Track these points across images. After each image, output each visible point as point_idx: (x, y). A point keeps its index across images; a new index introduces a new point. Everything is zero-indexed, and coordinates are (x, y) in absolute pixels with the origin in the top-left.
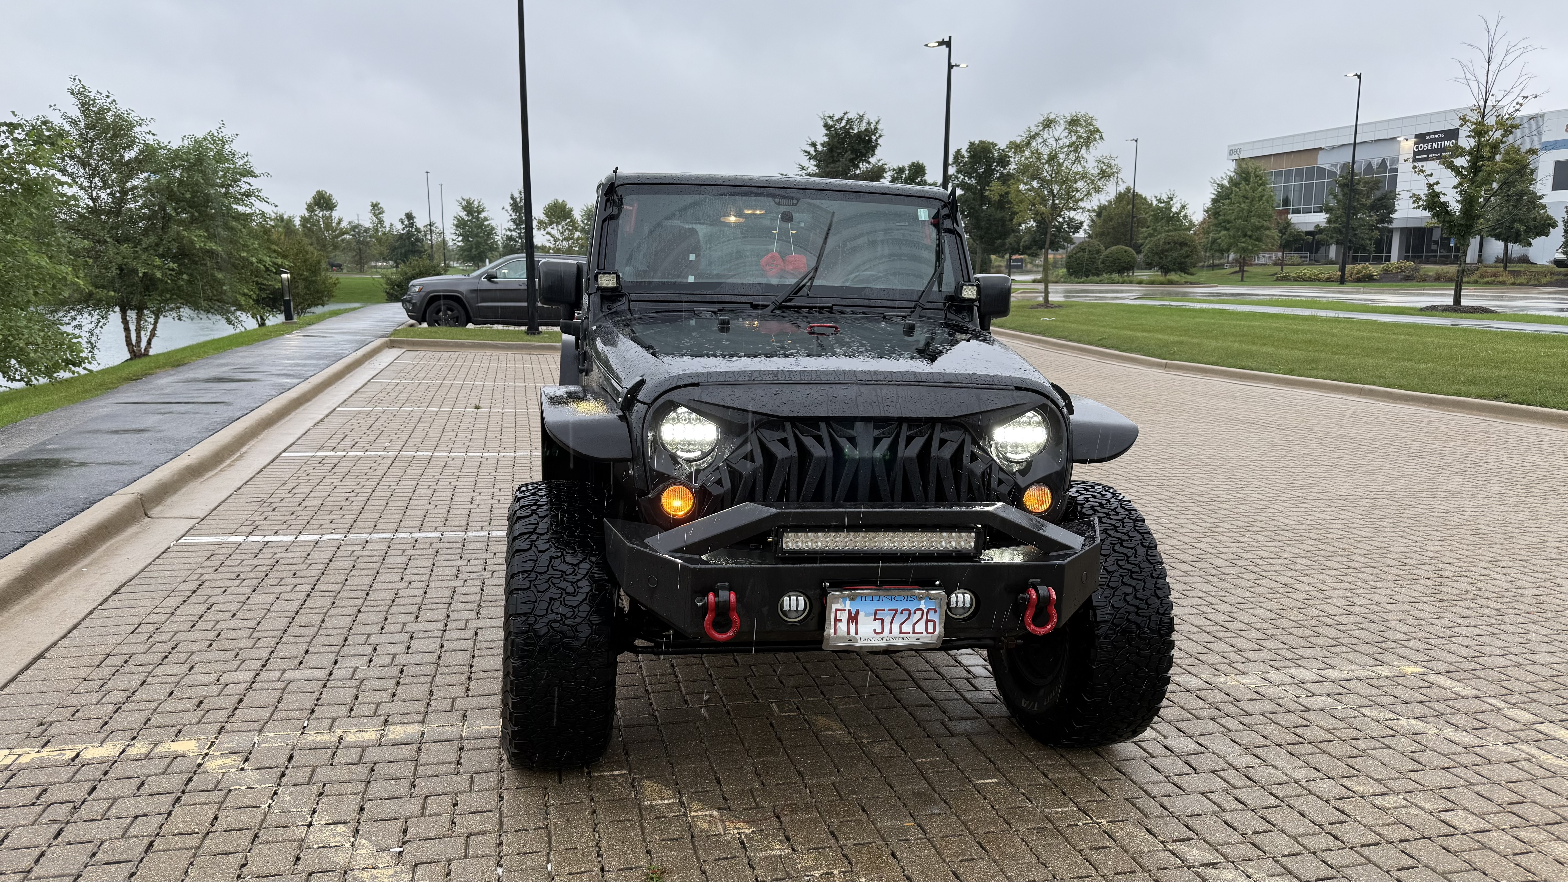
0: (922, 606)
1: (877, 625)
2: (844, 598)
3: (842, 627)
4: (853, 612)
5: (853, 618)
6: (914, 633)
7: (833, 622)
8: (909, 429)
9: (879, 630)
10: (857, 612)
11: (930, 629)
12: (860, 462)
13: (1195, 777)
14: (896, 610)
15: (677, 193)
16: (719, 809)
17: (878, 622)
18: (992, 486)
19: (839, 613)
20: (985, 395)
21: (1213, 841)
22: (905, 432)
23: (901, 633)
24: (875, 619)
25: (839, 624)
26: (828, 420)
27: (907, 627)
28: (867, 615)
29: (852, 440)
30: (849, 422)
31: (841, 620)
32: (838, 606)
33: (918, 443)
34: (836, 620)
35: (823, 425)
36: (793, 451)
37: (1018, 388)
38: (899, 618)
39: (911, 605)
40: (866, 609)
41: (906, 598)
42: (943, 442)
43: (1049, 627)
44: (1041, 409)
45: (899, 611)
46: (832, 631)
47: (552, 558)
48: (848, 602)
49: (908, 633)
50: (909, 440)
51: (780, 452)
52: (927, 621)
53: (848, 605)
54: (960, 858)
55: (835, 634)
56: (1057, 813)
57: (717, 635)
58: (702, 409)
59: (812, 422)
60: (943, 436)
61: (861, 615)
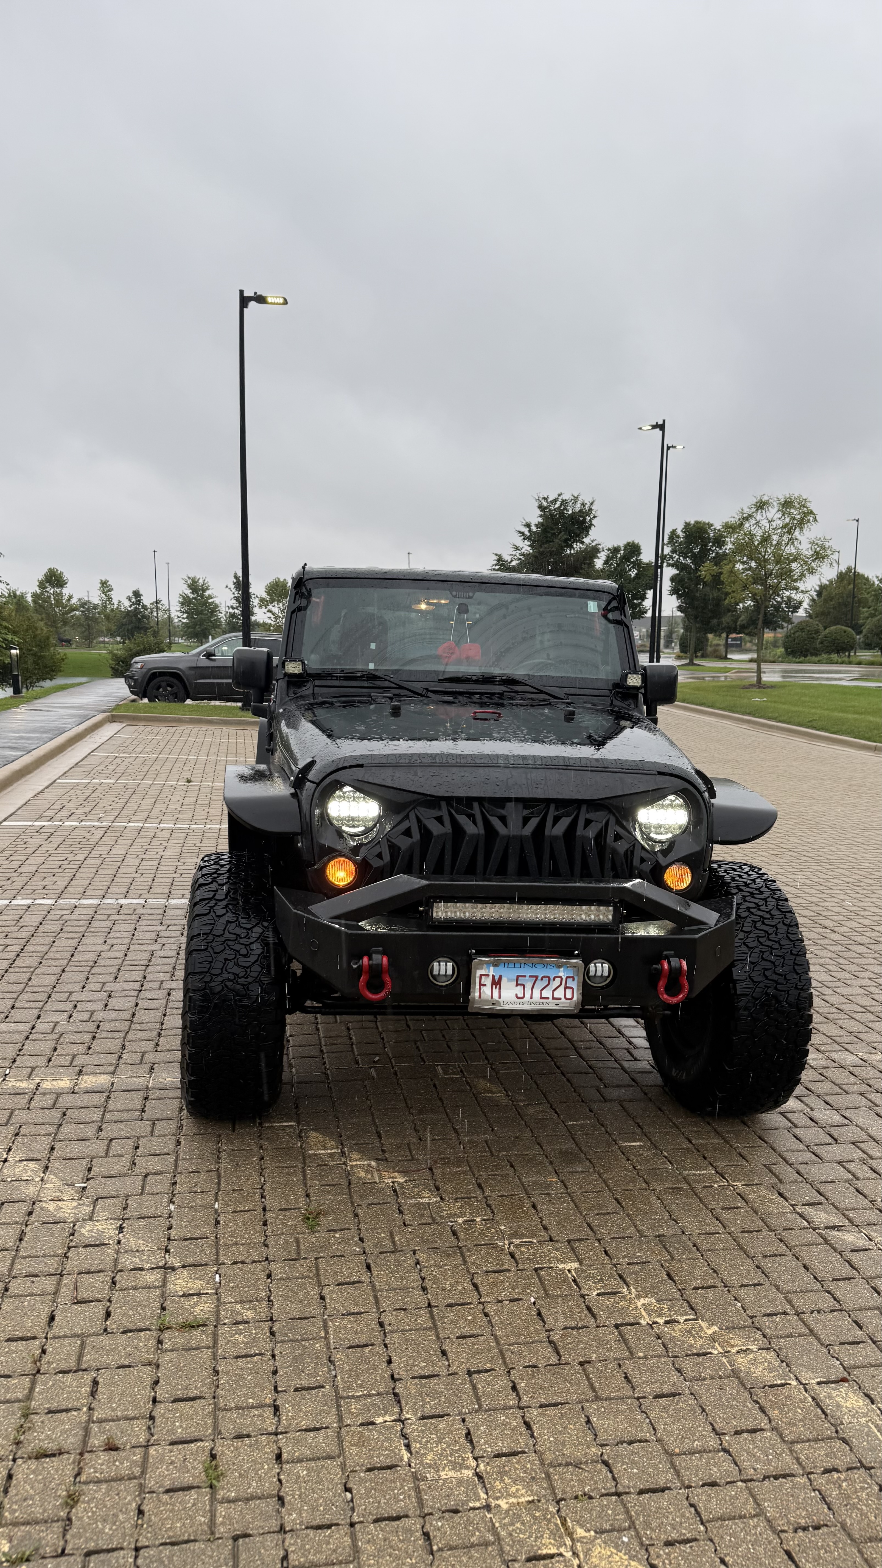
0: (561, 974)
1: (519, 991)
2: (488, 964)
3: (487, 991)
4: (497, 978)
5: (497, 983)
6: (553, 998)
7: (477, 987)
8: (557, 809)
9: (520, 995)
10: (500, 977)
11: (569, 995)
12: (508, 839)
13: (835, 1147)
14: (537, 977)
15: (362, 587)
16: (377, 1159)
17: (520, 988)
18: (634, 864)
19: (483, 978)
20: (628, 779)
21: (842, 1206)
22: (552, 813)
23: (541, 998)
24: (517, 985)
25: (483, 988)
26: (480, 800)
27: (547, 993)
28: (509, 980)
29: (503, 819)
30: (501, 802)
31: (485, 985)
32: (483, 972)
33: (565, 823)
34: (481, 985)
35: (476, 805)
36: (448, 828)
37: (660, 773)
38: (540, 985)
39: (551, 972)
40: (508, 974)
41: (546, 965)
42: (588, 822)
43: (681, 996)
44: (682, 793)
45: (540, 978)
46: (477, 994)
47: (229, 922)
48: (492, 968)
49: (548, 998)
50: (556, 820)
51: (436, 829)
52: (566, 988)
53: (492, 971)
54: (596, 1212)
55: (480, 997)
56: (695, 1175)
57: (370, 996)
58: (365, 788)
59: (466, 802)
60: (588, 816)
61: (504, 981)
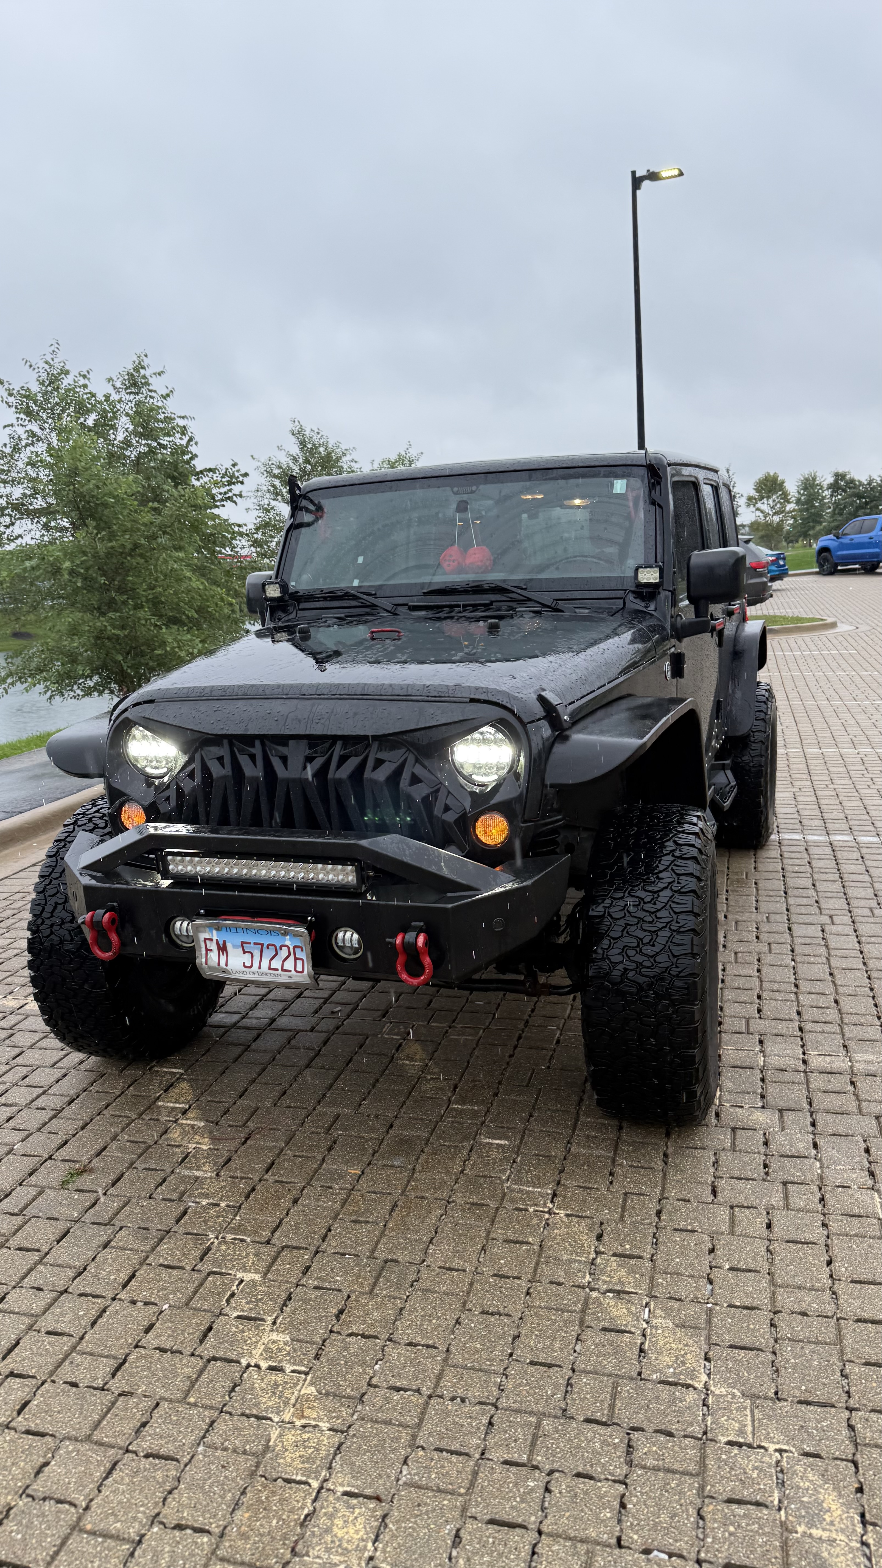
0: (288, 943)
1: (247, 958)
2: (210, 926)
3: (214, 956)
4: (221, 943)
5: (222, 948)
6: (283, 970)
7: (204, 951)
8: (344, 746)
9: (248, 964)
10: (224, 942)
11: (299, 968)
12: (288, 781)
14: (262, 945)
16: (207, 1121)
17: (248, 956)
18: (436, 813)
19: (208, 942)
20: (430, 708)
22: (339, 752)
23: (270, 969)
24: (244, 952)
25: (210, 954)
26: (263, 738)
27: (276, 964)
28: (235, 946)
29: (284, 759)
30: (282, 740)
31: (211, 950)
32: (207, 936)
33: (353, 763)
34: (207, 950)
35: (258, 743)
36: (227, 771)
37: (473, 700)
38: (268, 954)
39: (277, 941)
40: (233, 941)
41: (269, 932)
42: (379, 763)
43: (422, 978)
44: (501, 724)
45: (265, 946)
46: (204, 960)
48: (215, 932)
49: (277, 970)
50: (343, 760)
51: (216, 770)
52: (296, 959)
53: (215, 935)
54: (354, 1218)
55: (206, 963)
56: (521, 1191)
57: (99, 953)
58: (156, 727)
59: (247, 740)
60: (380, 755)
61: (229, 946)
